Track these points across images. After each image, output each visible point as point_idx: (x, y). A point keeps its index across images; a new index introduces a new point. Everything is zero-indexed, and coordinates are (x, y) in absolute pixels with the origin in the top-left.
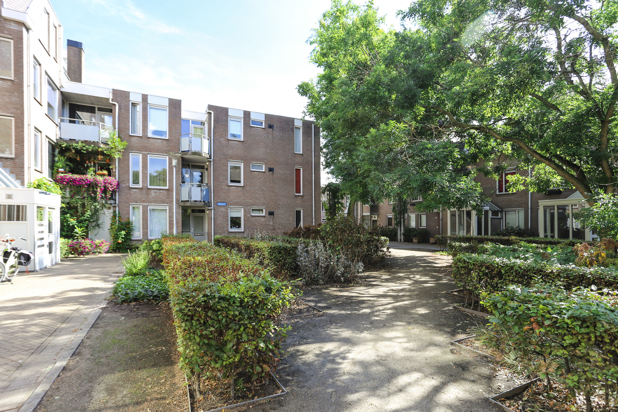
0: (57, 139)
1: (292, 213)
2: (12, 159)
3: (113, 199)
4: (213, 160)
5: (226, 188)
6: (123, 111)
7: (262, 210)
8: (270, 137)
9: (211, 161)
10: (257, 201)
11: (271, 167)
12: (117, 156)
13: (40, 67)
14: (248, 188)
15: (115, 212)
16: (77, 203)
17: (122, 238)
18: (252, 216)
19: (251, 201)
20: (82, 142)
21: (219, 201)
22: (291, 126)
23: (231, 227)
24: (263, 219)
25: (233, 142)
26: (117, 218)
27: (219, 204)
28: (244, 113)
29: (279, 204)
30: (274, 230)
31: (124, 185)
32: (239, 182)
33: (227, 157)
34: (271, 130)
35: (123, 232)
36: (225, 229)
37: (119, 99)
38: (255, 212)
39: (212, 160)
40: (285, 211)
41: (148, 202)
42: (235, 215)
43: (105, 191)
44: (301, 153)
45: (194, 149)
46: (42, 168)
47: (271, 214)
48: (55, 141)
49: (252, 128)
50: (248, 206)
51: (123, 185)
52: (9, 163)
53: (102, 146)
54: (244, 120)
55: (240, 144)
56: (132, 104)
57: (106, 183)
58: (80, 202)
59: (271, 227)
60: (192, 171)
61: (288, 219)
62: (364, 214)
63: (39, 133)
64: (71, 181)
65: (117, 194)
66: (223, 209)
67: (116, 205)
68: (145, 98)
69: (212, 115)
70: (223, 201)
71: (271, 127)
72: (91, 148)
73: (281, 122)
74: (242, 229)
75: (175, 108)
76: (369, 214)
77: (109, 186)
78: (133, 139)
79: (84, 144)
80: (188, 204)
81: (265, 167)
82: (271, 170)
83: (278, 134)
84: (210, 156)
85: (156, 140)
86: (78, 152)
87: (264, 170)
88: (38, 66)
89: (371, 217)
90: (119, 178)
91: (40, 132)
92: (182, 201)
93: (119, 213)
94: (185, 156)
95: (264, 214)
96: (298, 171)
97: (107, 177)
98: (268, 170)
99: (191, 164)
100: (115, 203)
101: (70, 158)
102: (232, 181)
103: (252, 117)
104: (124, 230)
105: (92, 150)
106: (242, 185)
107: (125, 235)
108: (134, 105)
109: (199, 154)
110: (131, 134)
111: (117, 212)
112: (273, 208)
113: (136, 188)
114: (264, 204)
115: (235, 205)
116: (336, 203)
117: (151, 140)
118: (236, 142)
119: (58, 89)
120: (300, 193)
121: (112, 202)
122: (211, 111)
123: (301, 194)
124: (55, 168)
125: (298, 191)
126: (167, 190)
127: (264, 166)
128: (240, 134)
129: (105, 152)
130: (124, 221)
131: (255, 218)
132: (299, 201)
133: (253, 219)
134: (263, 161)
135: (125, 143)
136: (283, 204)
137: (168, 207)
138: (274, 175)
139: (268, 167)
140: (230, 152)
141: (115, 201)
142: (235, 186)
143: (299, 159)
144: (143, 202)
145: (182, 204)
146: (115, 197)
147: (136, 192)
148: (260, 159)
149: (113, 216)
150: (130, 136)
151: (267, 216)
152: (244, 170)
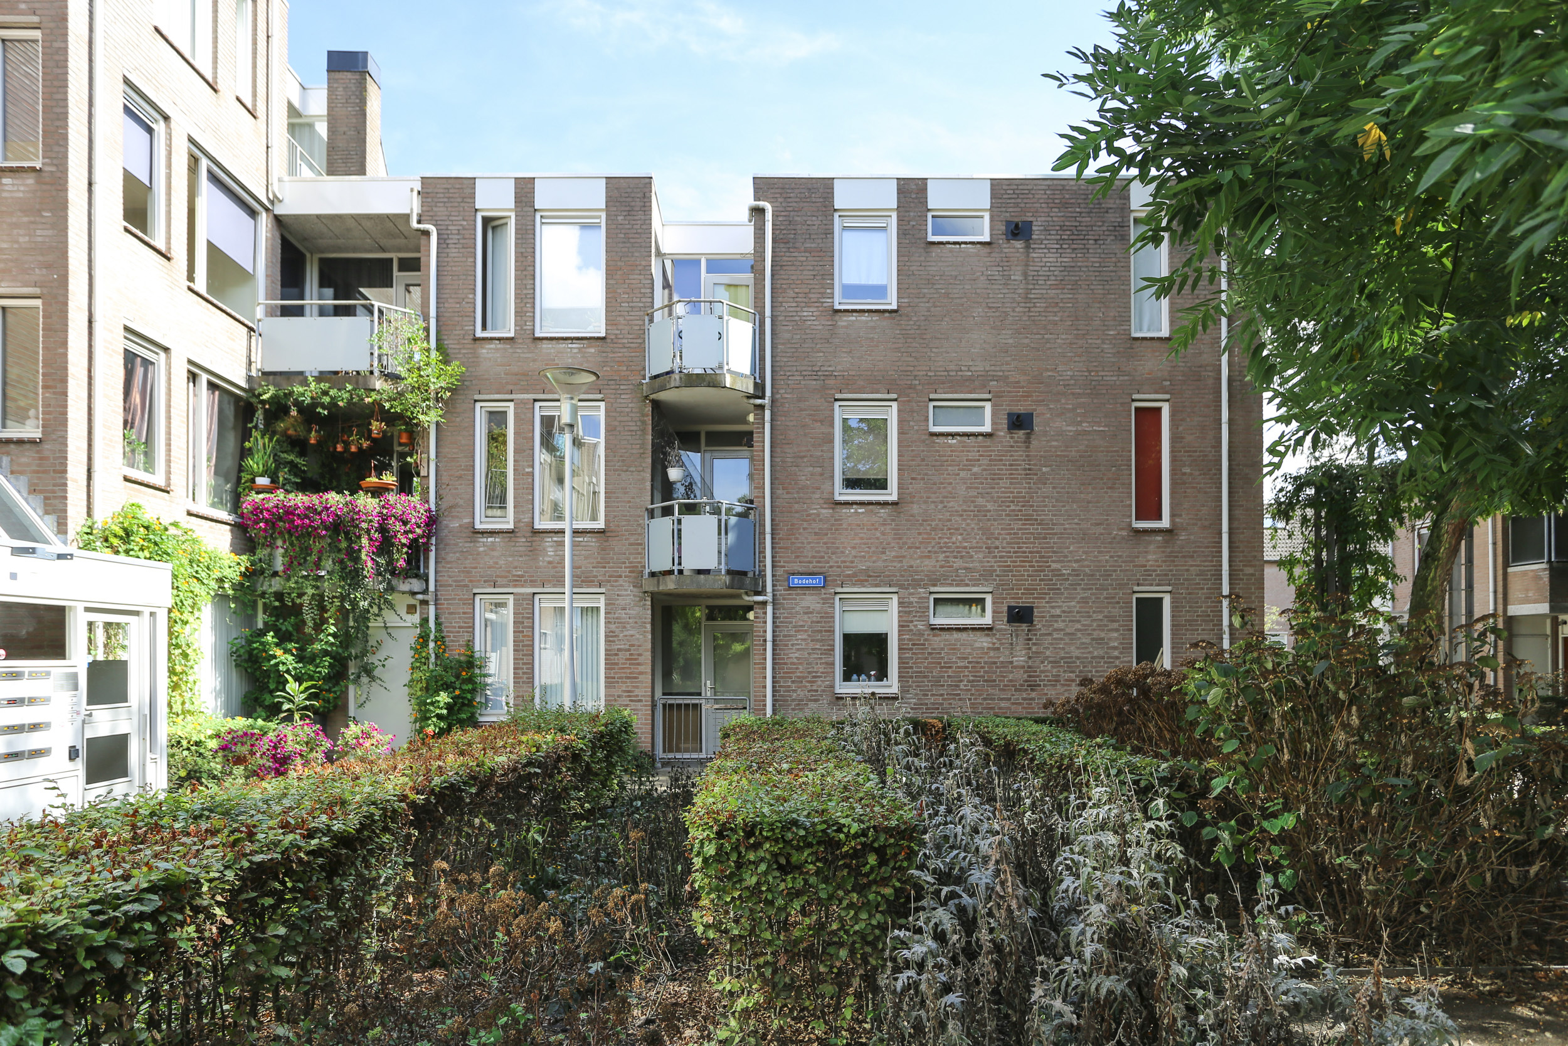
0: (250, 379)
1: (1116, 611)
2: (32, 442)
3: (417, 576)
4: (773, 401)
5: (826, 512)
6: (453, 252)
7: (981, 602)
8: (1017, 276)
9: (762, 407)
10: (958, 563)
11: (1021, 408)
12: (429, 418)
13: (168, 126)
14: (915, 509)
15: (425, 620)
16: (300, 595)
17: (440, 717)
18: (933, 628)
19: (929, 564)
20: (322, 377)
21: (797, 567)
22: (1113, 218)
23: (847, 678)
24: (983, 641)
25: (853, 318)
26: (432, 645)
27: (796, 581)
28: (900, 191)
29: (1057, 573)
30: (1033, 687)
31: (455, 524)
32: (881, 484)
33: (831, 382)
34: (1019, 244)
35: (443, 698)
36: (820, 684)
37: (441, 211)
38: (949, 609)
39: (766, 401)
40: (1084, 601)
41: (533, 583)
42: (862, 623)
43: (385, 545)
44: (1165, 332)
45: (695, 364)
46: (168, 473)
47: (1020, 615)
48: (243, 384)
49: (936, 250)
50: (917, 584)
51: (452, 524)
52: (27, 457)
53: (379, 384)
54: (900, 220)
55: (884, 322)
56: (486, 221)
57: (388, 518)
58: (310, 591)
59: (1020, 676)
60: (708, 455)
61: (1099, 641)
62: (1514, 610)
63: (162, 355)
64: (280, 518)
65: (432, 555)
66: (810, 601)
67: (430, 597)
68: (525, 189)
69: (769, 216)
70: (811, 567)
71: (1018, 231)
72: (346, 395)
73: (1064, 205)
74: (892, 685)
75: (630, 212)
76: (1544, 608)
77: (398, 526)
78: (485, 351)
79: (324, 386)
80: (670, 585)
81: (994, 414)
82: (1019, 422)
83: (1051, 258)
84: (760, 387)
85: (562, 345)
86: (308, 413)
87: (987, 428)
88: (162, 123)
89: (1556, 624)
90: (439, 497)
91: (166, 350)
92: (653, 574)
93: (438, 624)
94: (663, 396)
95: (987, 620)
96: (1148, 418)
97: (392, 498)
98: (1004, 422)
99: (704, 428)
100: (425, 591)
101: (289, 437)
102: (852, 483)
103: (935, 200)
104: (447, 687)
105: (350, 401)
106: (894, 497)
107: (449, 707)
108: (491, 224)
109: (710, 380)
110: (480, 334)
111: (432, 624)
112: (1029, 591)
113: (492, 533)
114: (987, 575)
115: (862, 583)
116: (1346, 560)
117: (545, 345)
118: (865, 318)
119: (267, 210)
120: (1159, 517)
121: (416, 585)
122: (761, 204)
123: (1165, 523)
124: (245, 477)
125: (1149, 507)
126: (601, 532)
127: (988, 406)
128: (883, 282)
129: (387, 405)
130: (456, 652)
131: (946, 636)
132: (1152, 555)
133: (938, 641)
134: (983, 387)
135: (454, 368)
136: (1076, 573)
137: (602, 598)
138: (1035, 443)
139: (1006, 408)
140: (843, 362)
141: (427, 581)
142: (861, 504)
143: (1152, 364)
144: (517, 581)
145: (650, 585)
146: (427, 567)
147: (492, 547)
148: (970, 379)
149: (421, 637)
150: (476, 339)
151: (1003, 625)
152: (901, 432)
